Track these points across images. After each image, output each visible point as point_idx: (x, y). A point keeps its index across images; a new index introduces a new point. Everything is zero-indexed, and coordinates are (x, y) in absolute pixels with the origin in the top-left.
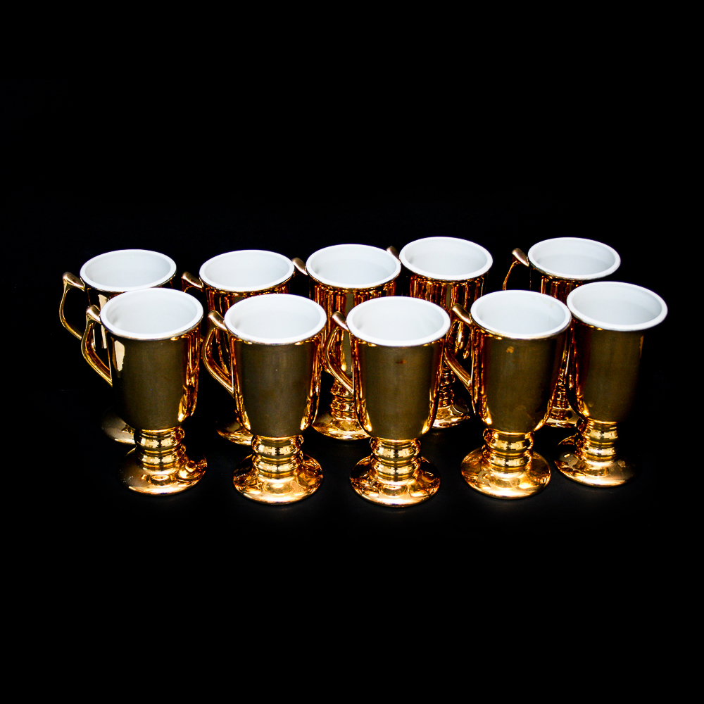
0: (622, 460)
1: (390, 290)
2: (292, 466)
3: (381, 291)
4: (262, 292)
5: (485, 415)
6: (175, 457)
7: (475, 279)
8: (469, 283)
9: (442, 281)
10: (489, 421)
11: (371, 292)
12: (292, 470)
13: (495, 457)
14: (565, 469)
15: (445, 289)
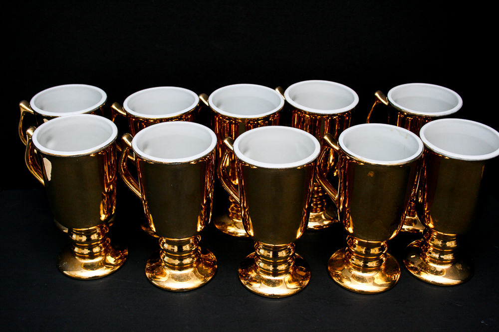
0: (460, 263)
1: (274, 121)
2: (191, 259)
3: (267, 121)
4: (171, 119)
5: (348, 224)
6: (101, 248)
7: (344, 113)
8: (339, 116)
9: (318, 115)
10: (351, 230)
11: (259, 122)
12: (192, 263)
13: (355, 259)
14: (412, 268)
15: (320, 120)
